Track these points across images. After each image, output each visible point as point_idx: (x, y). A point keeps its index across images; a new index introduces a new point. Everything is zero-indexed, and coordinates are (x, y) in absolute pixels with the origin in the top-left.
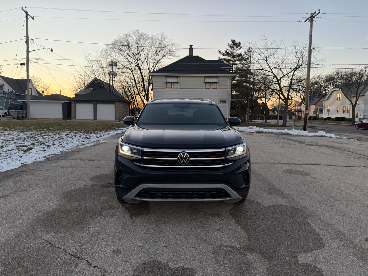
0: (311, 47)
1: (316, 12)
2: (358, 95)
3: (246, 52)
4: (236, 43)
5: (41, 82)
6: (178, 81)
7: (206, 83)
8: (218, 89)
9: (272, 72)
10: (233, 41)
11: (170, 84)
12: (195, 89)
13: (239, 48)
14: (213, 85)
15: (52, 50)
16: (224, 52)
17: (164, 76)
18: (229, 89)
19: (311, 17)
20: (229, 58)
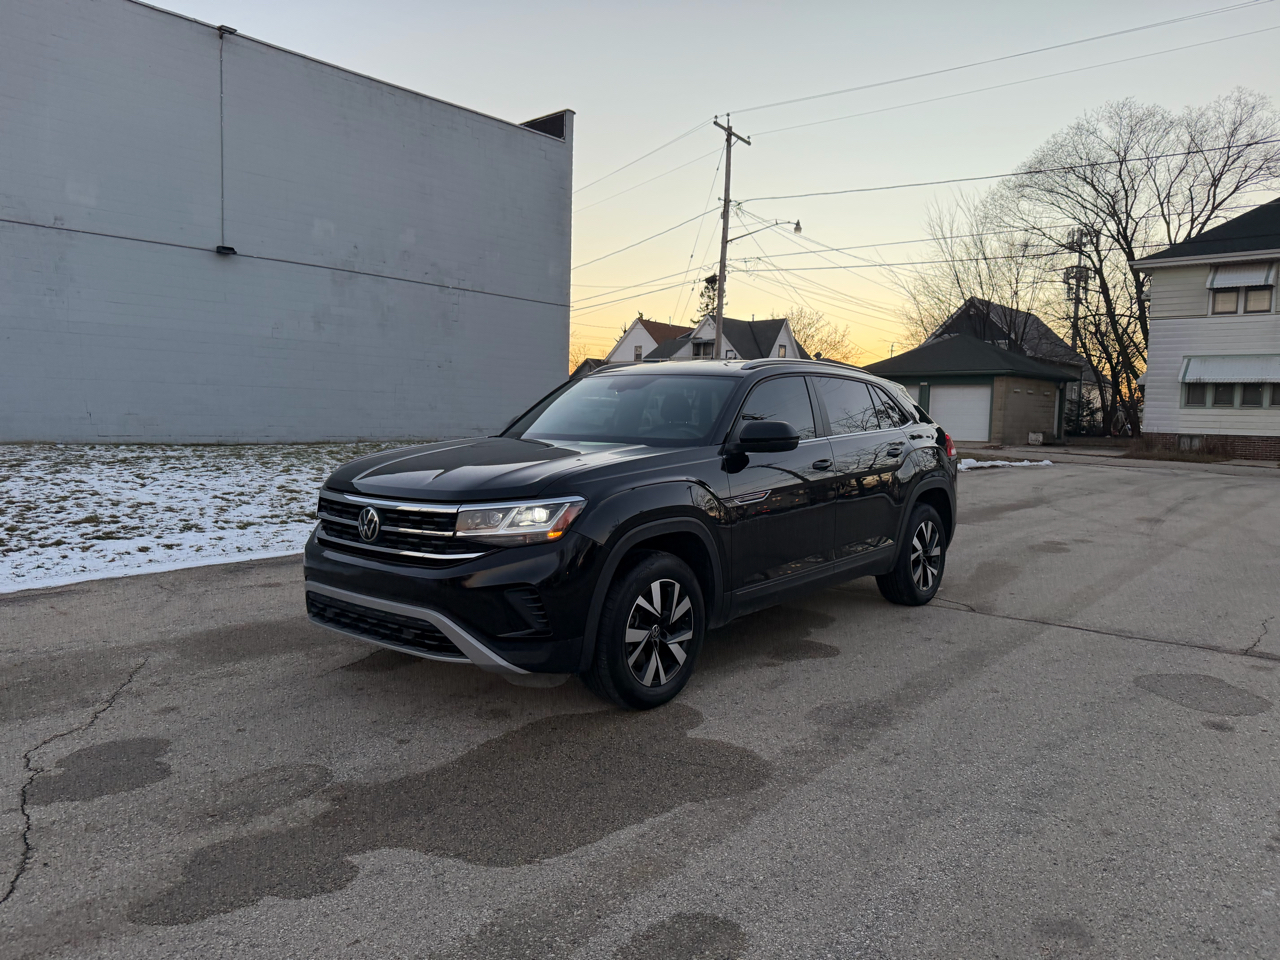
5: (821, 324)
6: (1272, 283)
11: (1233, 296)
15: (798, 227)
17: (1206, 264)
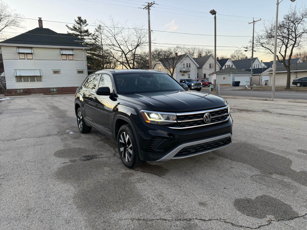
0: (150, 29)
1: (152, 3)
2: (174, 66)
3: (97, 29)
4: (82, 20)
6: (33, 52)
7: (62, 55)
8: (75, 60)
9: (120, 48)
10: (79, 18)
11: (23, 55)
12: (52, 60)
13: (85, 24)
14: (69, 57)
16: (72, 28)
17: (16, 46)
18: (85, 61)
19: (148, 6)
20: (78, 33)
